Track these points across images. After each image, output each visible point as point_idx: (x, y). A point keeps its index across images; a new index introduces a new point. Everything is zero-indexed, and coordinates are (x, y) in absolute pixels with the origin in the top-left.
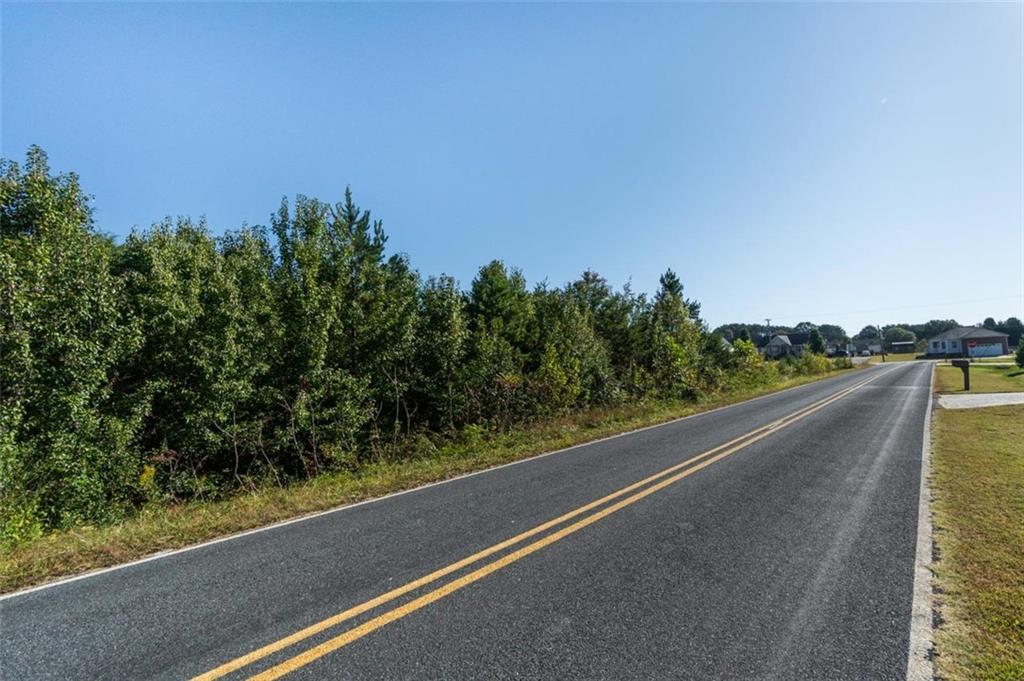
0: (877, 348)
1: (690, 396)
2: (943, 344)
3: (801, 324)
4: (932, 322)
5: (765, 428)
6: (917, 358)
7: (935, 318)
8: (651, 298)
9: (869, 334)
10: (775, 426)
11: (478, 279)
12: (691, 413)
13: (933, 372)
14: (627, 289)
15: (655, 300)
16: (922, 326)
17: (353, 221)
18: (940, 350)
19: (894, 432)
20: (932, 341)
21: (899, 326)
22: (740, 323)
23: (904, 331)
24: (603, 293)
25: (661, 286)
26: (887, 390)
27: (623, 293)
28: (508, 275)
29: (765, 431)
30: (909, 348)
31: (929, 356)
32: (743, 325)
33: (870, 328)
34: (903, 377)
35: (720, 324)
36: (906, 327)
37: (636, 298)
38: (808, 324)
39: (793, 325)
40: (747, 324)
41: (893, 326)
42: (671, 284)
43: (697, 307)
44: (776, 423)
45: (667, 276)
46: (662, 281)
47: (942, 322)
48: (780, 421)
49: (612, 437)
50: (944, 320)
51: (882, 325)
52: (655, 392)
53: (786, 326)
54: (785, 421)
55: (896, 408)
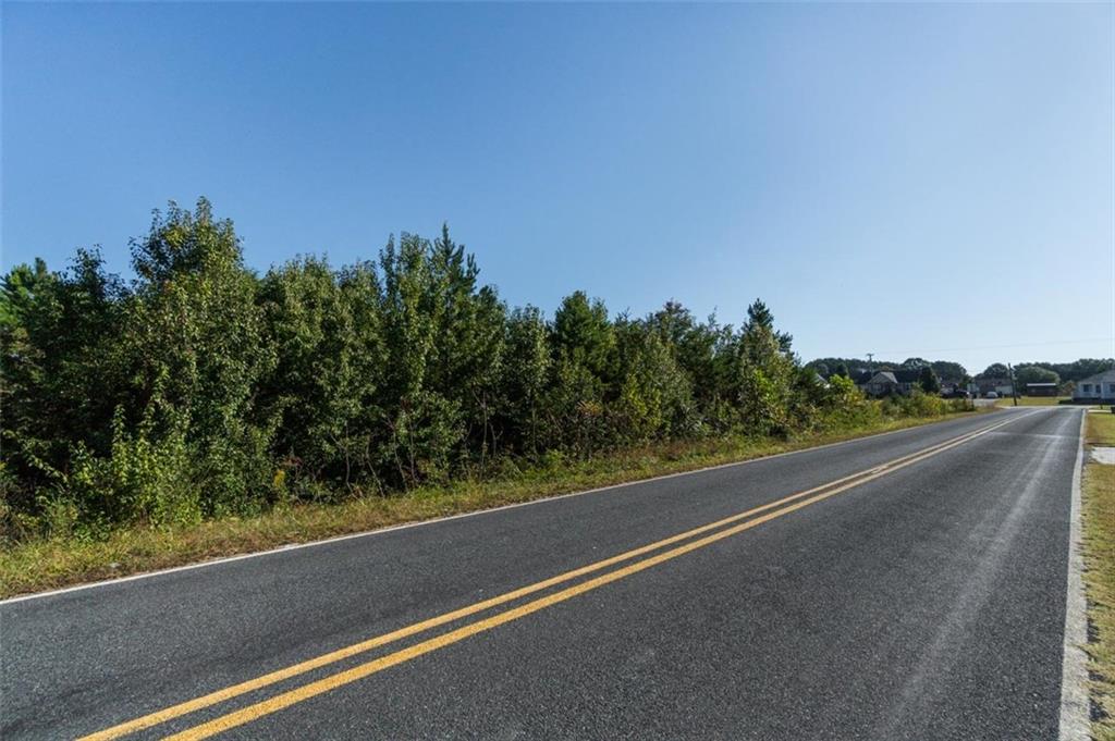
0: (1007, 390)
1: (779, 433)
2: (1098, 387)
3: (909, 361)
4: (1081, 360)
5: (867, 472)
6: (1061, 403)
7: (1087, 357)
8: (737, 330)
9: (996, 374)
10: (879, 471)
11: (562, 309)
12: (780, 452)
13: (1083, 421)
14: (711, 319)
15: (742, 332)
16: (1069, 365)
17: (449, 255)
18: (1093, 394)
19: (1031, 487)
20: (1080, 384)
21: (1037, 365)
22: (836, 357)
23: (1044, 371)
24: (686, 323)
25: (749, 317)
26: (1022, 437)
27: (707, 323)
28: (591, 306)
29: (866, 475)
30: (1051, 391)
31: (1077, 401)
32: (840, 360)
33: (997, 366)
34: (1041, 423)
35: (813, 359)
36: (1046, 366)
37: (721, 329)
38: (919, 360)
39: (900, 360)
40: (844, 358)
41: (1029, 364)
42: (760, 315)
43: (789, 339)
44: (880, 468)
45: (756, 306)
46: (750, 311)
47: (1097, 361)
48: (884, 467)
49: (695, 471)
50: (1100, 358)
51: (1015, 362)
52: (741, 427)
53: (891, 361)
54: (891, 466)
55: (1034, 459)
